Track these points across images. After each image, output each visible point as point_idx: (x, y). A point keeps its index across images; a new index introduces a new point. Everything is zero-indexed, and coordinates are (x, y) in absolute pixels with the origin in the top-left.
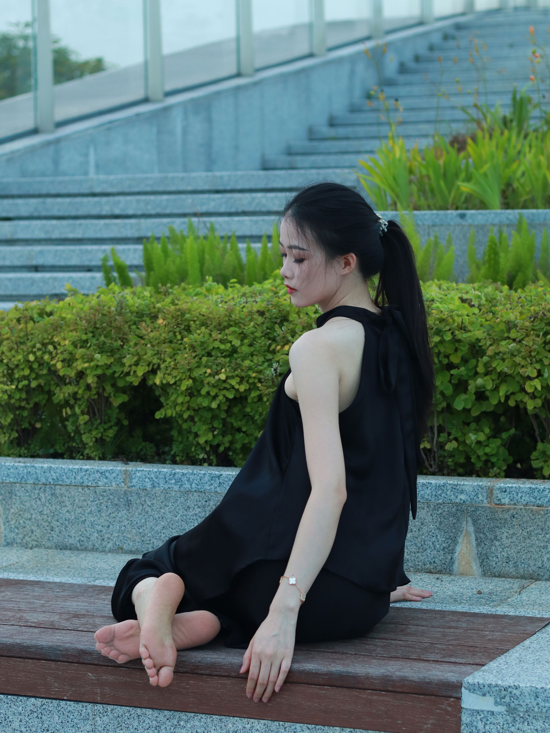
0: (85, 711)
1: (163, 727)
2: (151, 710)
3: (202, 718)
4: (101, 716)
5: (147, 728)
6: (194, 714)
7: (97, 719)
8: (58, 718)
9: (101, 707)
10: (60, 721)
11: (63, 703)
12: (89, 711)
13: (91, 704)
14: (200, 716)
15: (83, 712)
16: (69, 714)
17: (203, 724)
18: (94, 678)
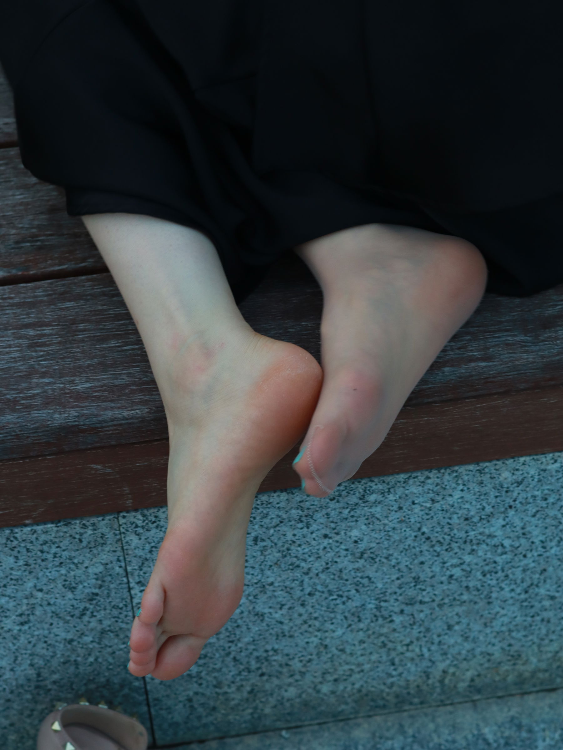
0: (90, 532)
1: (318, 516)
2: (284, 494)
3: (428, 478)
4: (140, 530)
5: (274, 524)
6: (406, 476)
7: (128, 539)
8: (12, 560)
9: (140, 517)
10: (21, 563)
11: (22, 533)
12: (105, 530)
13: (108, 518)
14: (421, 476)
15: (85, 536)
16: (45, 548)
17: (431, 487)
18: (109, 470)
